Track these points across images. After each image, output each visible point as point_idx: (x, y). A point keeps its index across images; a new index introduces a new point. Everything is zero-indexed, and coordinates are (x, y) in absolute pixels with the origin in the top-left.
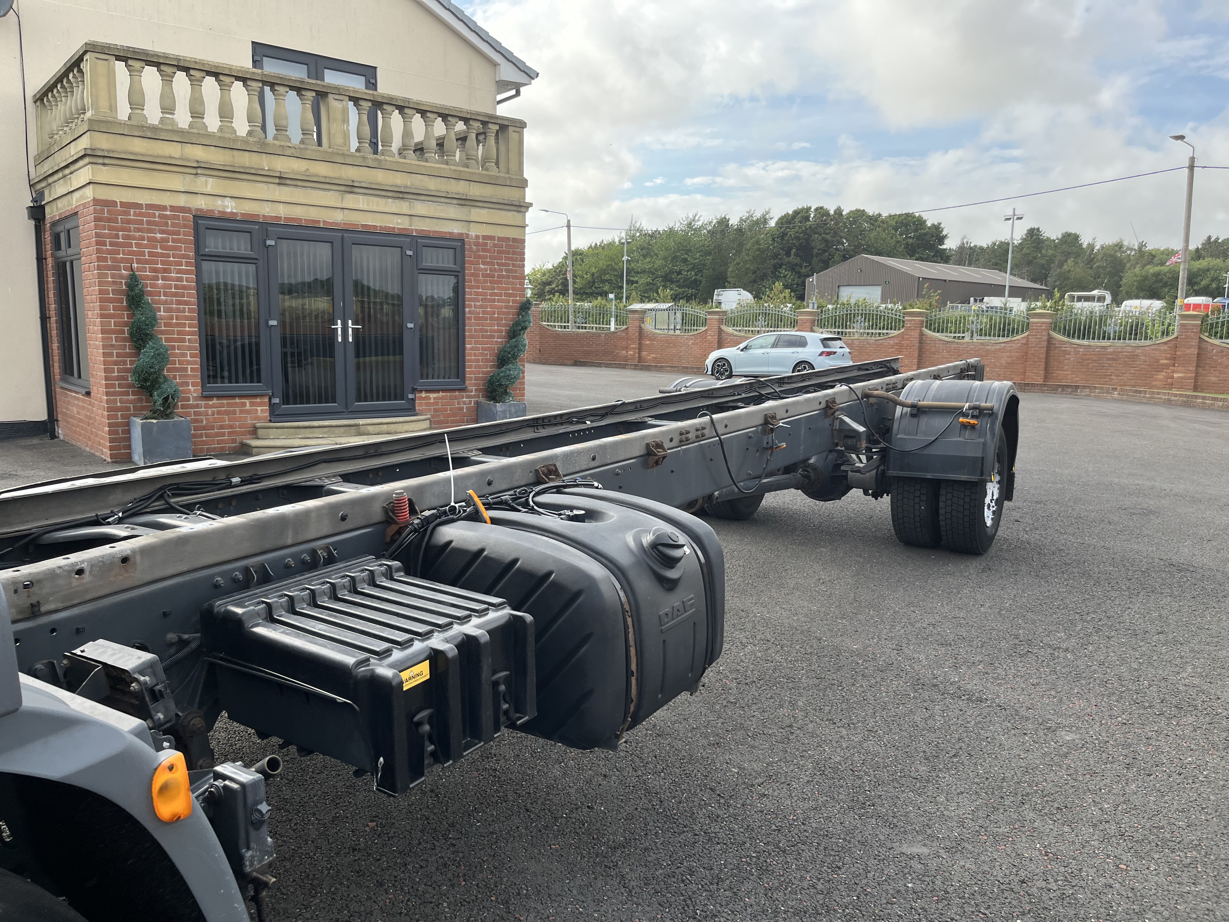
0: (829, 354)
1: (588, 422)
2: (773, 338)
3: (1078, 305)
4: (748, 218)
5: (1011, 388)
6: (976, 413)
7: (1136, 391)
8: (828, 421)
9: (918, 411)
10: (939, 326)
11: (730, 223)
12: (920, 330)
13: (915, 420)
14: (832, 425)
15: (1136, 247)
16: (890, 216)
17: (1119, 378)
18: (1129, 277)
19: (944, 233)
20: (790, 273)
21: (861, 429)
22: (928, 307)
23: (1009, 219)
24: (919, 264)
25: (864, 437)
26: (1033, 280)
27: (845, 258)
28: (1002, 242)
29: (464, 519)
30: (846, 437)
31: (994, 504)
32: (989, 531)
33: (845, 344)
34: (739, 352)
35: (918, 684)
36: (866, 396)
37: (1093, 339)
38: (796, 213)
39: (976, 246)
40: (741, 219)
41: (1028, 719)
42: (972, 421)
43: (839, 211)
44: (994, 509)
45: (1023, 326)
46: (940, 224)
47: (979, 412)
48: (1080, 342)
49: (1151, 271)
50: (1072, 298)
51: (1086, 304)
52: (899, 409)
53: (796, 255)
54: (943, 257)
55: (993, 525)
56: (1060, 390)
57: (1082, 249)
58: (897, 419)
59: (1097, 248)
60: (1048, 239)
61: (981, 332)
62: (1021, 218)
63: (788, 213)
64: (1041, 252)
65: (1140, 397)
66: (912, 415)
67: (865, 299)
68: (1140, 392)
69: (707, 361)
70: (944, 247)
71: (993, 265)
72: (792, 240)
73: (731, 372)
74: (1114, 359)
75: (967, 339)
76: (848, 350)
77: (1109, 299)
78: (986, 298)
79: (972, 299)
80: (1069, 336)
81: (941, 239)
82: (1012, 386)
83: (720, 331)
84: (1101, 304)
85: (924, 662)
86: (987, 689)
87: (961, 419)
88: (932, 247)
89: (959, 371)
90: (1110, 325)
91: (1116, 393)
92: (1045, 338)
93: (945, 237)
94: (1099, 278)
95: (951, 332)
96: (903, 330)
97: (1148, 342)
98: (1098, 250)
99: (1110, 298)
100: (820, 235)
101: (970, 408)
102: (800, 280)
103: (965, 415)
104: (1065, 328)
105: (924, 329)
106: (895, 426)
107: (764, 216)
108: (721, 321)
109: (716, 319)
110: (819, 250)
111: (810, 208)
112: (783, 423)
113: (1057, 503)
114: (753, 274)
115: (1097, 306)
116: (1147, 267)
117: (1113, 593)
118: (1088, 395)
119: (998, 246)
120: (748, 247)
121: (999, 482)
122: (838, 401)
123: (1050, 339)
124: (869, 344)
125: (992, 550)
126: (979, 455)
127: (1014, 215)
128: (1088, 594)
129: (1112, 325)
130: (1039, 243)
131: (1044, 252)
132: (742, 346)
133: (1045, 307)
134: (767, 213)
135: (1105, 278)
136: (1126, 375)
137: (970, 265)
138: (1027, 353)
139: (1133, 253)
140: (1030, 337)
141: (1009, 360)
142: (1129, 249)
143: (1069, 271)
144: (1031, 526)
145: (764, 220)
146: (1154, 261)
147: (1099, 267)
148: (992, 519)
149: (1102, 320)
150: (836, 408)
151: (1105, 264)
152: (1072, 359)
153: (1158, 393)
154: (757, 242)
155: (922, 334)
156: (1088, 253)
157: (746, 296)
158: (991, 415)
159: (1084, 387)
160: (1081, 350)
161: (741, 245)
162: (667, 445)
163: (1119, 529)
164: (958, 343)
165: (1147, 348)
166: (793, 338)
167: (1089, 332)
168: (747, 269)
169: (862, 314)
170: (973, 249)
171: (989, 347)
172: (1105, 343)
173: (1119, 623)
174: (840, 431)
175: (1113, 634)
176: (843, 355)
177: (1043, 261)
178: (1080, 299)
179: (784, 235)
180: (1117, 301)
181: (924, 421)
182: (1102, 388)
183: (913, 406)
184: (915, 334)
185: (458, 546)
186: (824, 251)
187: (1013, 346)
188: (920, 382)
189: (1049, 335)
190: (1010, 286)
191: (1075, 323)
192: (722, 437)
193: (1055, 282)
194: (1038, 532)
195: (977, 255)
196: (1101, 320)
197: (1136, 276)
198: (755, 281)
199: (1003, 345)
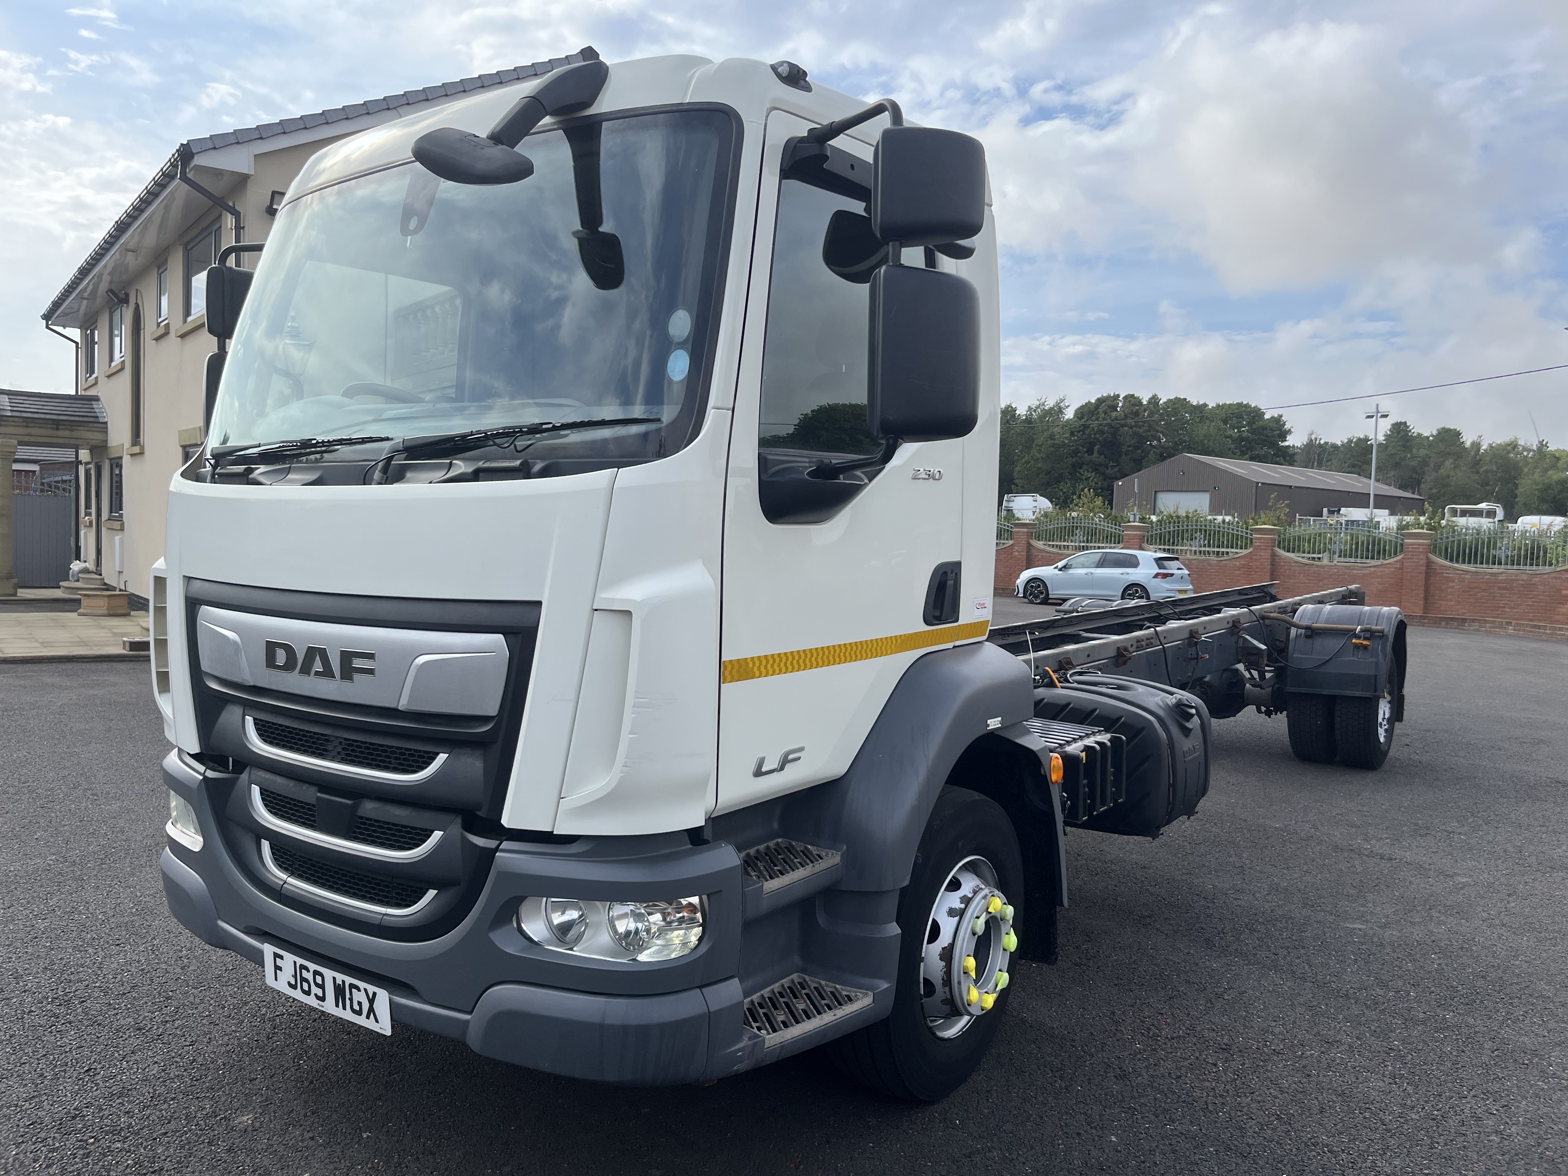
0: (1165, 576)
1: (1037, 633)
2: (1098, 557)
3: (1462, 521)
4: (1038, 407)
5: (1399, 613)
6: (1368, 635)
7: (1535, 626)
8: (1234, 639)
9: (1312, 633)
10: (1289, 544)
11: (1018, 412)
12: (1272, 550)
13: (1310, 641)
14: (1237, 642)
15: (1535, 448)
16: (1218, 406)
17: (1513, 610)
18: (1526, 486)
19: (1287, 427)
20: (1094, 474)
21: (1263, 647)
22: (1276, 522)
23: (1372, 417)
24: (1256, 466)
25: (1265, 654)
26: (1402, 487)
27: (1162, 458)
28: (1359, 439)
29: (1043, 686)
30: (1249, 654)
31: (1385, 723)
32: (1382, 747)
33: (1184, 565)
34: (1057, 571)
35: (1336, 848)
36: (1264, 618)
37: (1482, 563)
38: (1100, 401)
39: (1326, 443)
40: (1030, 408)
41: (1430, 870)
42: (1365, 643)
43: (1154, 400)
44: (1386, 727)
45: (1396, 547)
46: (1281, 416)
47: (1370, 634)
48: (1465, 567)
49: (1555, 477)
50: (1454, 512)
51: (1473, 521)
52: (1293, 631)
53: (1100, 453)
54: (1286, 457)
55: (1385, 742)
56: (1443, 623)
57: (1465, 449)
58: (1292, 640)
59: (1484, 447)
60: (1419, 435)
61: (1343, 554)
62: (1386, 416)
63: (1089, 402)
64: (1411, 452)
65: (1540, 633)
66: (1307, 636)
67: (1196, 511)
68: (1539, 627)
69: (1018, 581)
70: (1286, 444)
71: (1349, 467)
72: (1095, 434)
73: (1048, 594)
74: (1506, 589)
75: (1325, 562)
76: (1187, 572)
77: (1500, 514)
78: (1342, 509)
79: (1325, 510)
80: (1451, 560)
81: (1284, 434)
82: (1399, 611)
83: (1029, 546)
84: (1491, 520)
85: (1339, 837)
86: (1394, 852)
87: (1354, 641)
88: (1274, 445)
89: (1341, 597)
90: (1500, 549)
91: (1510, 628)
92: (1424, 562)
93: (1289, 432)
94: (1488, 485)
95: (1304, 552)
96: (1251, 550)
97: (1548, 569)
98: (1486, 450)
99: (1503, 513)
100: (1131, 427)
101: (1362, 631)
102: (1105, 483)
103: (1358, 637)
104: (1446, 550)
105: (1277, 549)
106: (1291, 645)
107: (1058, 404)
108: (1030, 535)
109: (1024, 532)
110: (1129, 446)
111: (1118, 396)
112: (1205, 637)
113: (1447, 732)
114: (1046, 474)
115: (1485, 523)
116: (1550, 472)
117: (1501, 800)
118: (1478, 630)
119: (1355, 443)
120: (1039, 442)
121: (1390, 702)
122: (1241, 621)
123: (1429, 564)
124: (1210, 565)
125: (1386, 765)
126: (1373, 673)
127: (1378, 412)
128: (1479, 800)
129: (1503, 548)
130: (1407, 441)
131: (1414, 451)
132: (1060, 564)
133: (1419, 525)
134: (1062, 401)
135: (1496, 485)
136: (1521, 607)
137: (1319, 467)
138: (1402, 579)
139: (1531, 454)
140: (1405, 561)
141: (1380, 587)
142: (1525, 449)
143: (1448, 476)
144: (1422, 750)
145: (1058, 410)
146: (1558, 465)
147: (1486, 471)
148: (1385, 736)
149: (1492, 541)
150: (1241, 627)
151: (1494, 468)
152: (1456, 587)
153: (1561, 629)
154: (1052, 437)
155: (1274, 555)
156: (1473, 453)
157: (1044, 504)
158: (1381, 637)
159: (1473, 621)
160: (1467, 577)
161: (1031, 440)
162: (1131, 650)
163: (1508, 754)
164: (1317, 566)
165: (1545, 576)
166: (1121, 557)
167: (1476, 554)
168: (1039, 468)
169: (1201, 530)
170: (1323, 447)
171: (1355, 572)
172: (1496, 569)
173: (1507, 819)
174: (1243, 648)
175: (1500, 825)
176: (1182, 578)
177: (1413, 463)
178: (1464, 513)
179: (1085, 427)
180: (1512, 516)
181: (1318, 642)
182: (1493, 622)
183: (1307, 628)
184: (1266, 555)
185: (1050, 701)
186: (1136, 448)
187: (1385, 571)
188: (1310, 606)
189: (1428, 558)
190: (1375, 495)
191: (1459, 545)
192: (1165, 646)
193: (1431, 489)
194: (1429, 754)
195: (1329, 454)
196: (1489, 542)
197: (1536, 483)
198: (1048, 484)
199: (1373, 569)
